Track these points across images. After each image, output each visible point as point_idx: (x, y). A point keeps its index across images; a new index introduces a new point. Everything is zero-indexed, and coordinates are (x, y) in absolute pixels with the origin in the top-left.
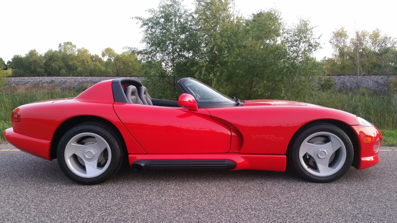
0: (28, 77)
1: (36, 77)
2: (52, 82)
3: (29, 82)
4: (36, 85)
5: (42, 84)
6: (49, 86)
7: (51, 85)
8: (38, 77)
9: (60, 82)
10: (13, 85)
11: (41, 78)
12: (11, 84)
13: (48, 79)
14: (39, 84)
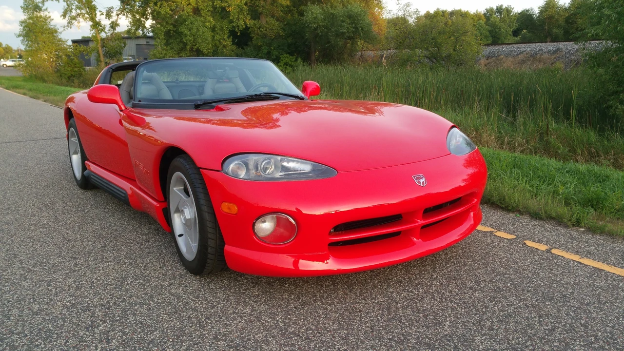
0: (525, 45)
1: (537, 44)
2: (558, 50)
3: (524, 51)
4: (533, 56)
5: (542, 54)
6: (550, 59)
7: (554, 56)
8: (540, 44)
9: (569, 52)
10: (502, 56)
11: (544, 44)
12: (499, 56)
13: (552, 46)
14: (536, 54)
